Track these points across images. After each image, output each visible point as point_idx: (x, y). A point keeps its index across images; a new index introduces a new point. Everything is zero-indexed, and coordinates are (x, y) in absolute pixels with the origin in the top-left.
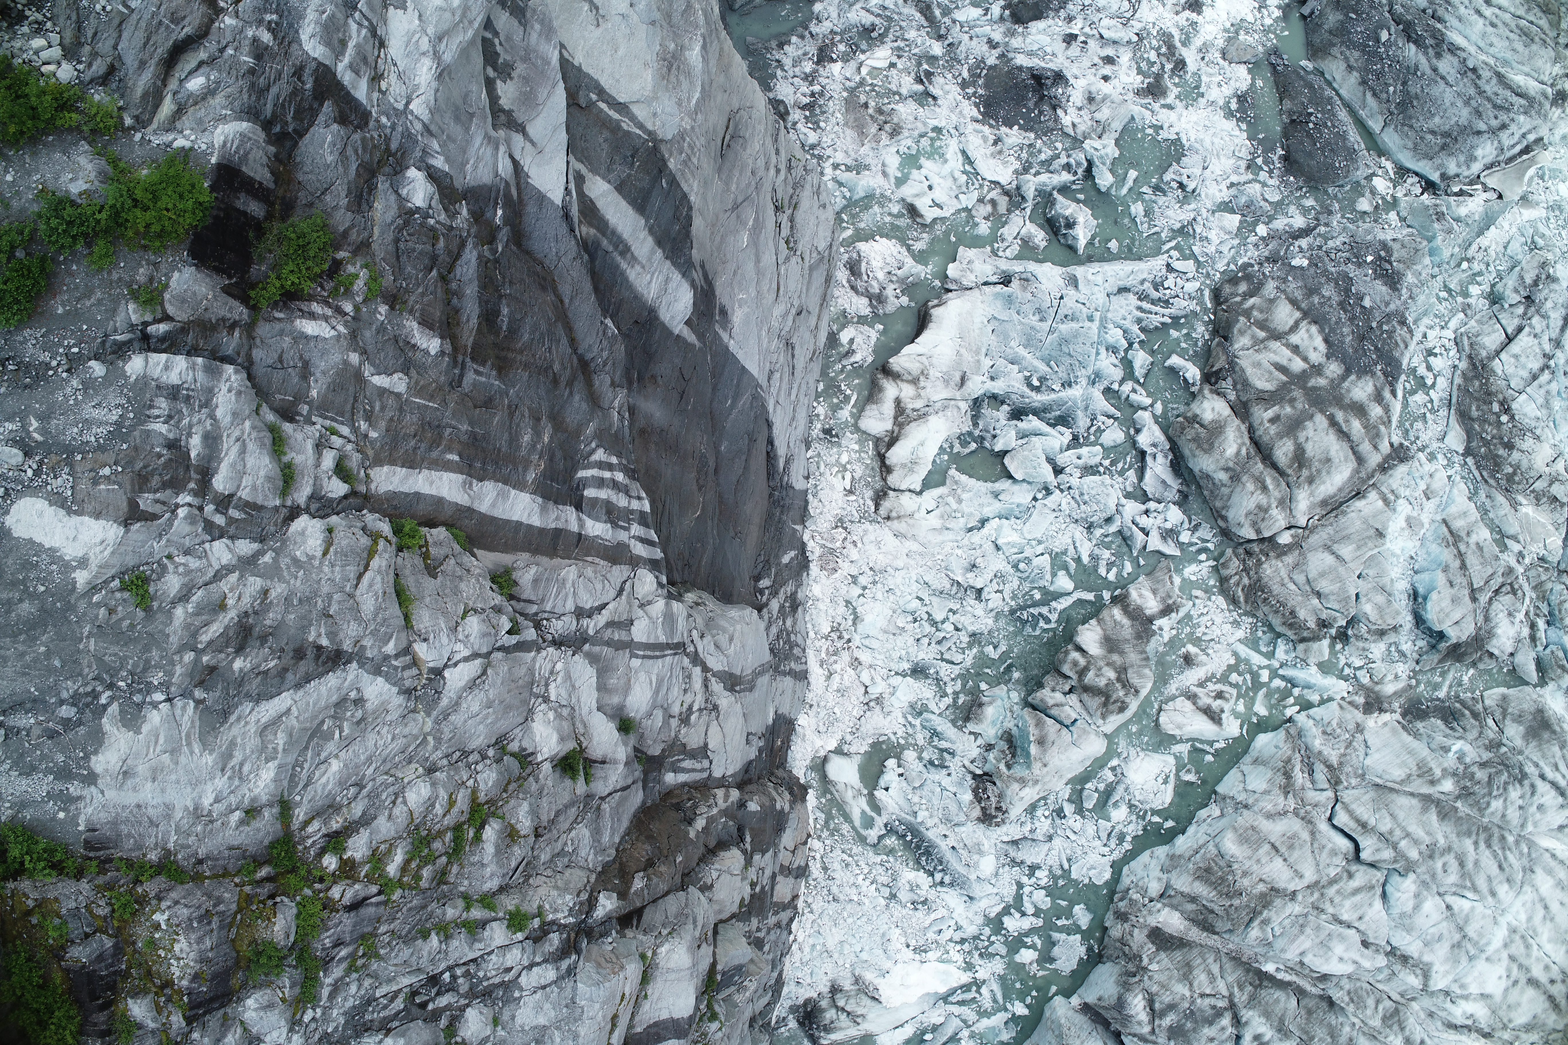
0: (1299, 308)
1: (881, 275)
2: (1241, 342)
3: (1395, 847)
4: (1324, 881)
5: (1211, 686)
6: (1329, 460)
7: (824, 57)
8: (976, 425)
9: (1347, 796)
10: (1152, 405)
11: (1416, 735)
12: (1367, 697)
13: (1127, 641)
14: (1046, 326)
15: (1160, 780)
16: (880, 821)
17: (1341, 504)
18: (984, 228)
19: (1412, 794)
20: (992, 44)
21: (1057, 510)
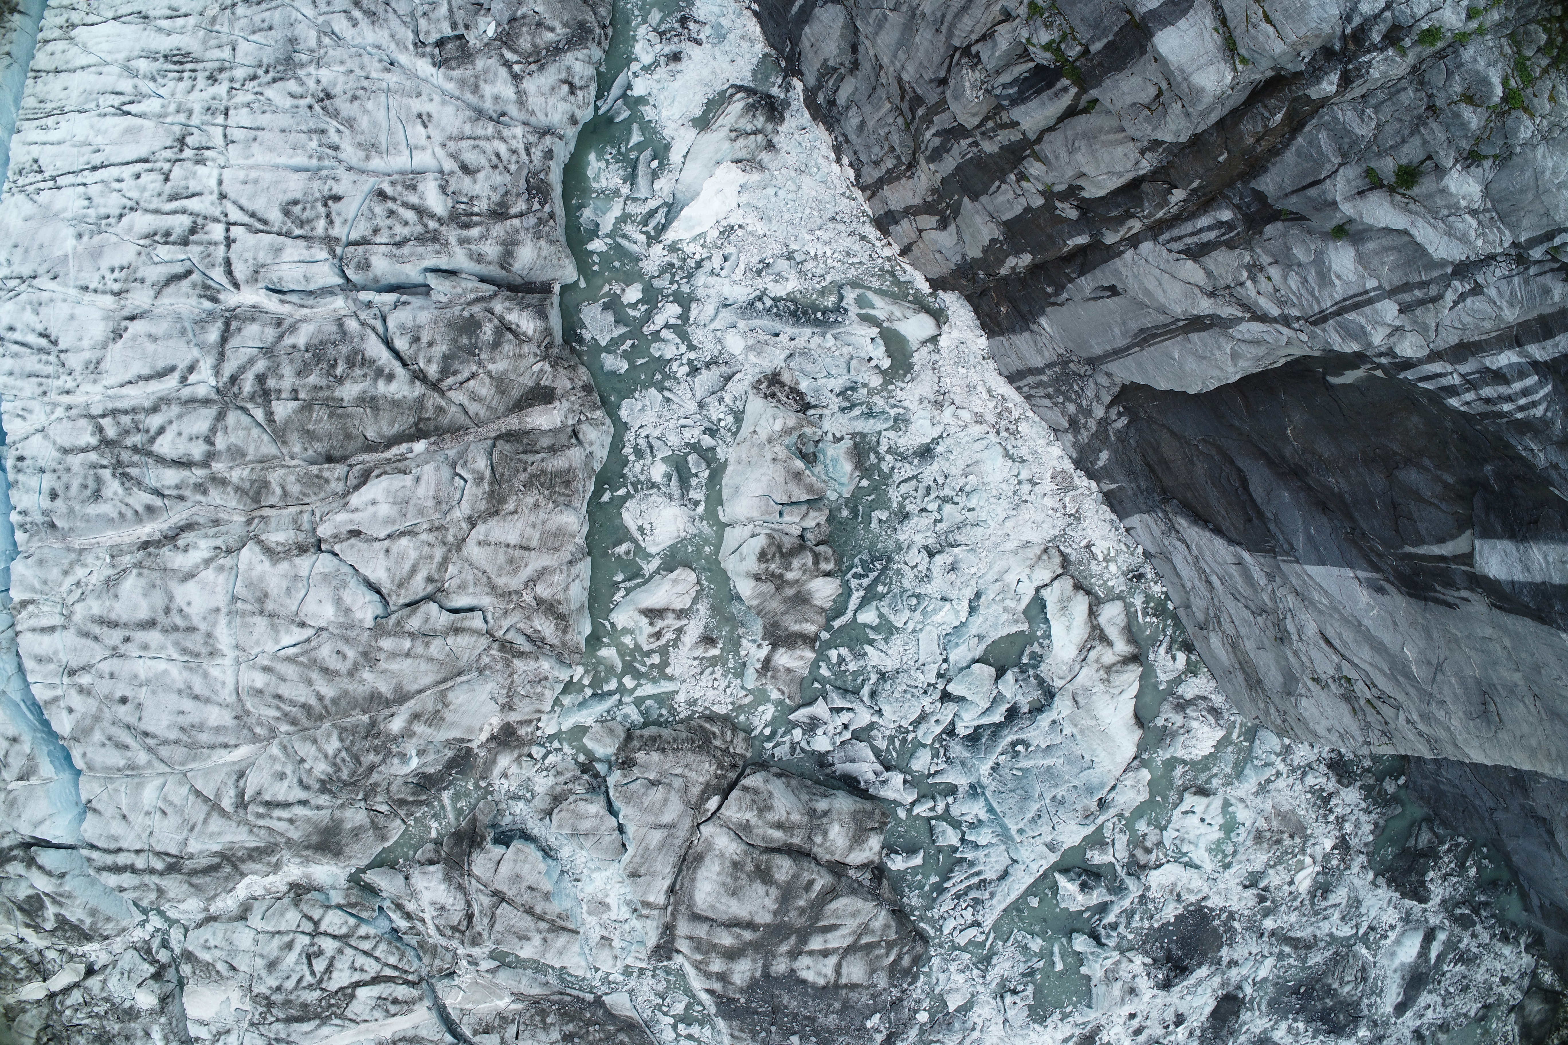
0: (846, 986)
1: (1195, 724)
2: (882, 918)
3: (412, 635)
4: (454, 556)
5: (669, 636)
6: (734, 894)
7: (1343, 844)
8: (1037, 677)
9: (484, 642)
10: (909, 811)
11: (447, 743)
12: (519, 738)
13: (784, 613)
14: (1048, 796)
15: (647, 526)
16: (853, 310)
17: (680, 871)
18: (1142, 826)
19: (420, 692)
20: (1233, 963)
21: (922, 667)
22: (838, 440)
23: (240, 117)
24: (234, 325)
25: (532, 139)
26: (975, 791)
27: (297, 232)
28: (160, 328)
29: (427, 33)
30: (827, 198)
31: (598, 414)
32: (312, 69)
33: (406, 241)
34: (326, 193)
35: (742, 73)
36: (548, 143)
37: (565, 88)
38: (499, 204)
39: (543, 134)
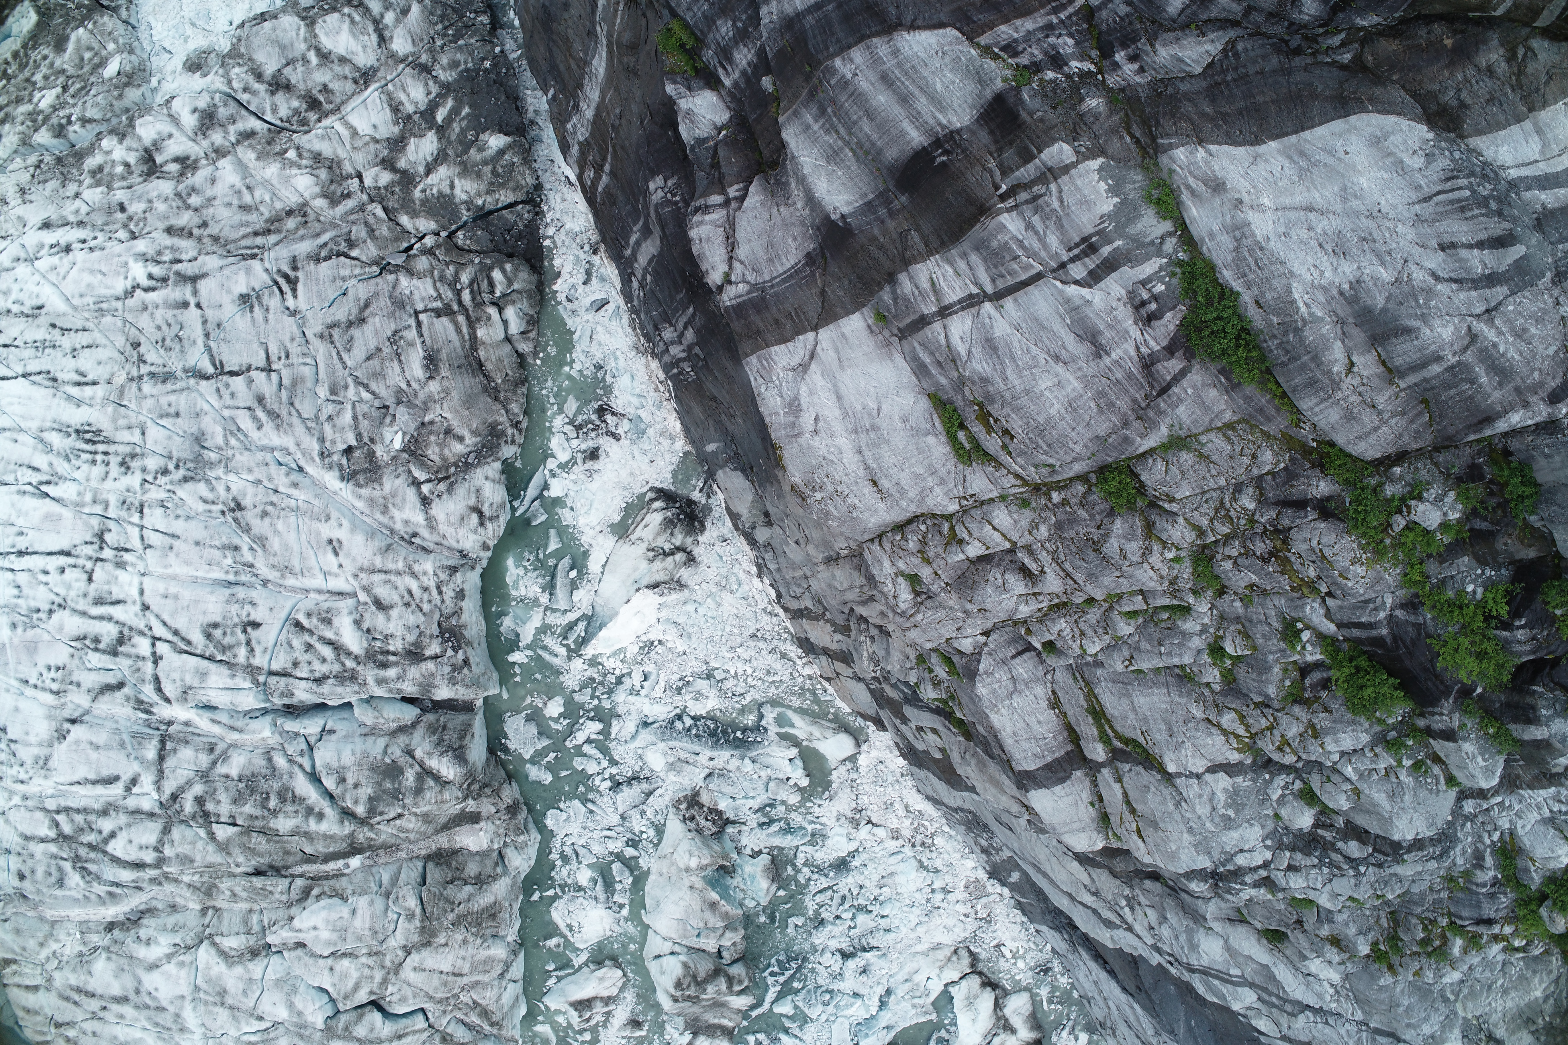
3: (360, 1041)
4: (392, 978)
22: (756, 854)
23: (155, 518)
24: (169, 745)
25: (443, 576)
27: (219, 658)
28: (101, 738)
29: (333, 442)
30: (748, 615)
31: (522, 838)
32: (219, 472)
33: (325, 677)
34: (245, 619)
35: (663, 477)
36: (459, 582)
37: (475, 518)
38: (413, 644)
39: (454, 570)
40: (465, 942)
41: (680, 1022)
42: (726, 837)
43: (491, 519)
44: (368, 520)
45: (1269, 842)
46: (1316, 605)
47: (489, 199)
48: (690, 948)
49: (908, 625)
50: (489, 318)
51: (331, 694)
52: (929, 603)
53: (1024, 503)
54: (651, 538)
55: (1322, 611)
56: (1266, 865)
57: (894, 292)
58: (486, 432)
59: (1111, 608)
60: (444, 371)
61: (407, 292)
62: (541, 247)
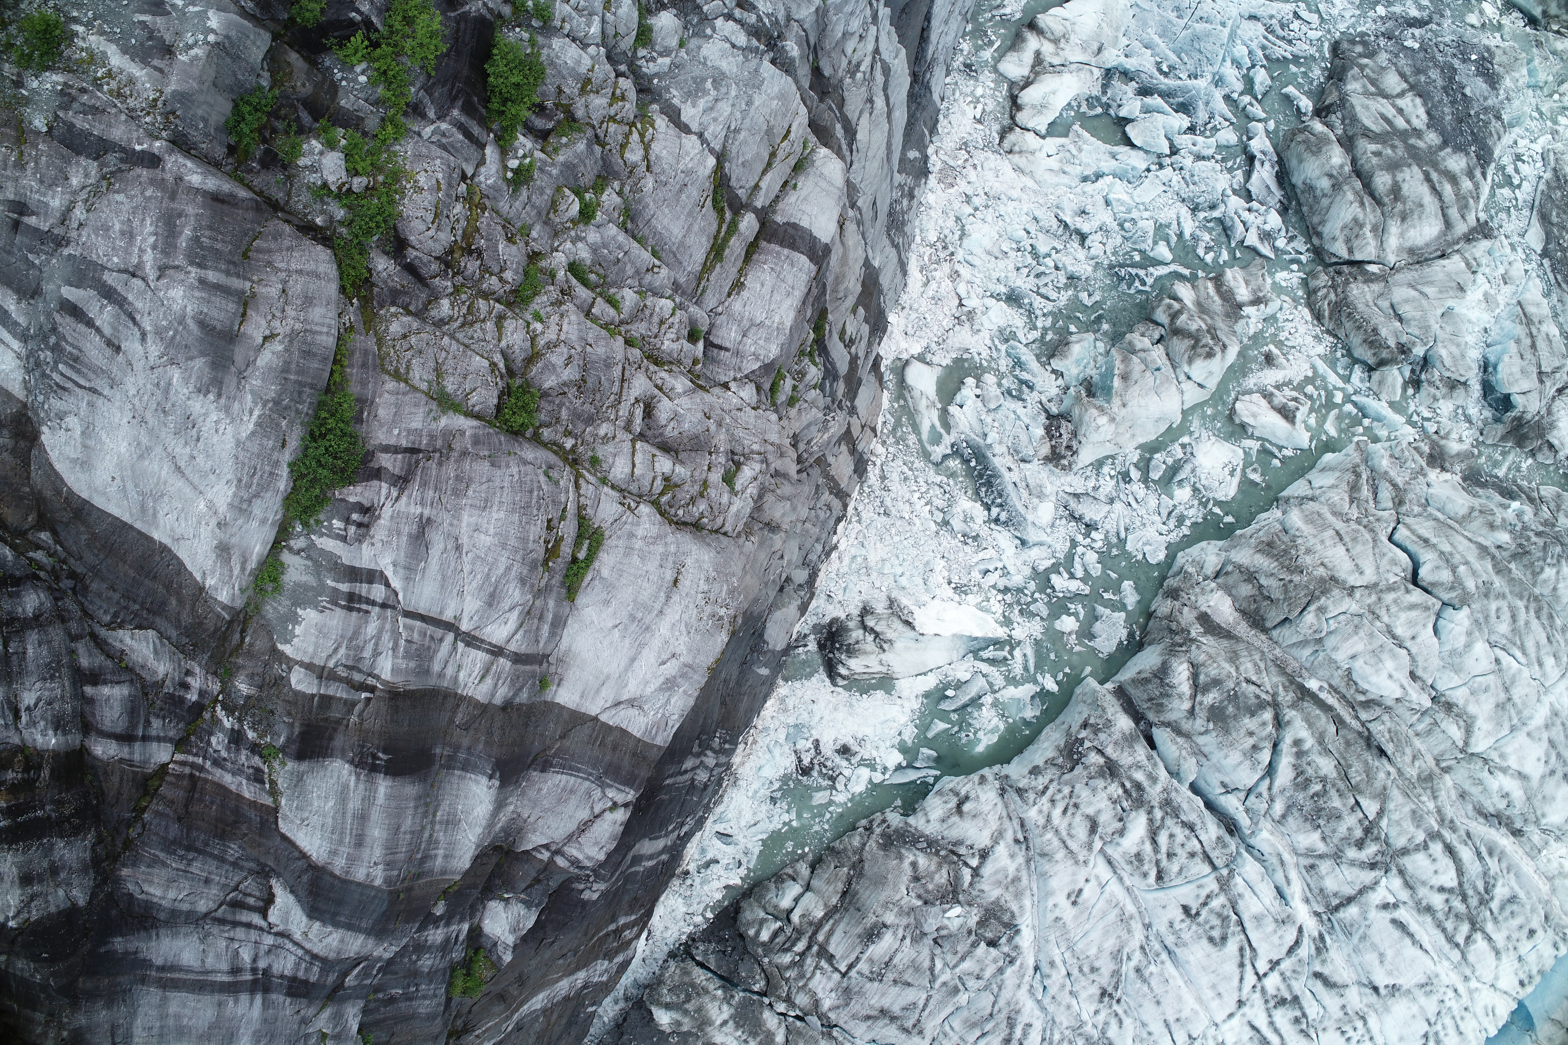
0: (1406, 81)
2: (1353, 86)
3: (1453, 571)
4: (1382, 585)
5: (1288, 392)
6: (1420, 206)
8: (1104, 93)
9: (1408, 520)
11: (1476, 496)
12: (1432, 448)
13: (1219, 314)
14: (1182, 22)
15: (1227, 470)
16: (948, 440)
17: (1429, 259)
22: (1058, 374)
24: (1335, 902)
25: (1031, 796)
26: (1219, 81)
27: (1235, 917)
28: (1371, 959)
31: (1191, 570)
33: (1184, 824)
34: (1188, 921)
36: (1026, 780)
37: (966, 807)
38: (1104, 777)
39: (1020, 792)
40: (1308, 551)
41: (1239, 327)
42: (1063, 408)
43: (957, 794)
44: (1034, 886)
45: (709, 31)
46: (482, 178)
47: (711, 987)
48: (1174, 368)
49: (770, 448)
50: (803, 916)
51: (1193, 810)
52: (738, 449)
53: (595, 461)
54: (873, 657)
55: (483, 170)
56: (729, 17)
57: (516, 695)
58: (893, 849)
59: (622, 322)
60: (871, 919)
61: (833, 994)
62: (716, 917)
